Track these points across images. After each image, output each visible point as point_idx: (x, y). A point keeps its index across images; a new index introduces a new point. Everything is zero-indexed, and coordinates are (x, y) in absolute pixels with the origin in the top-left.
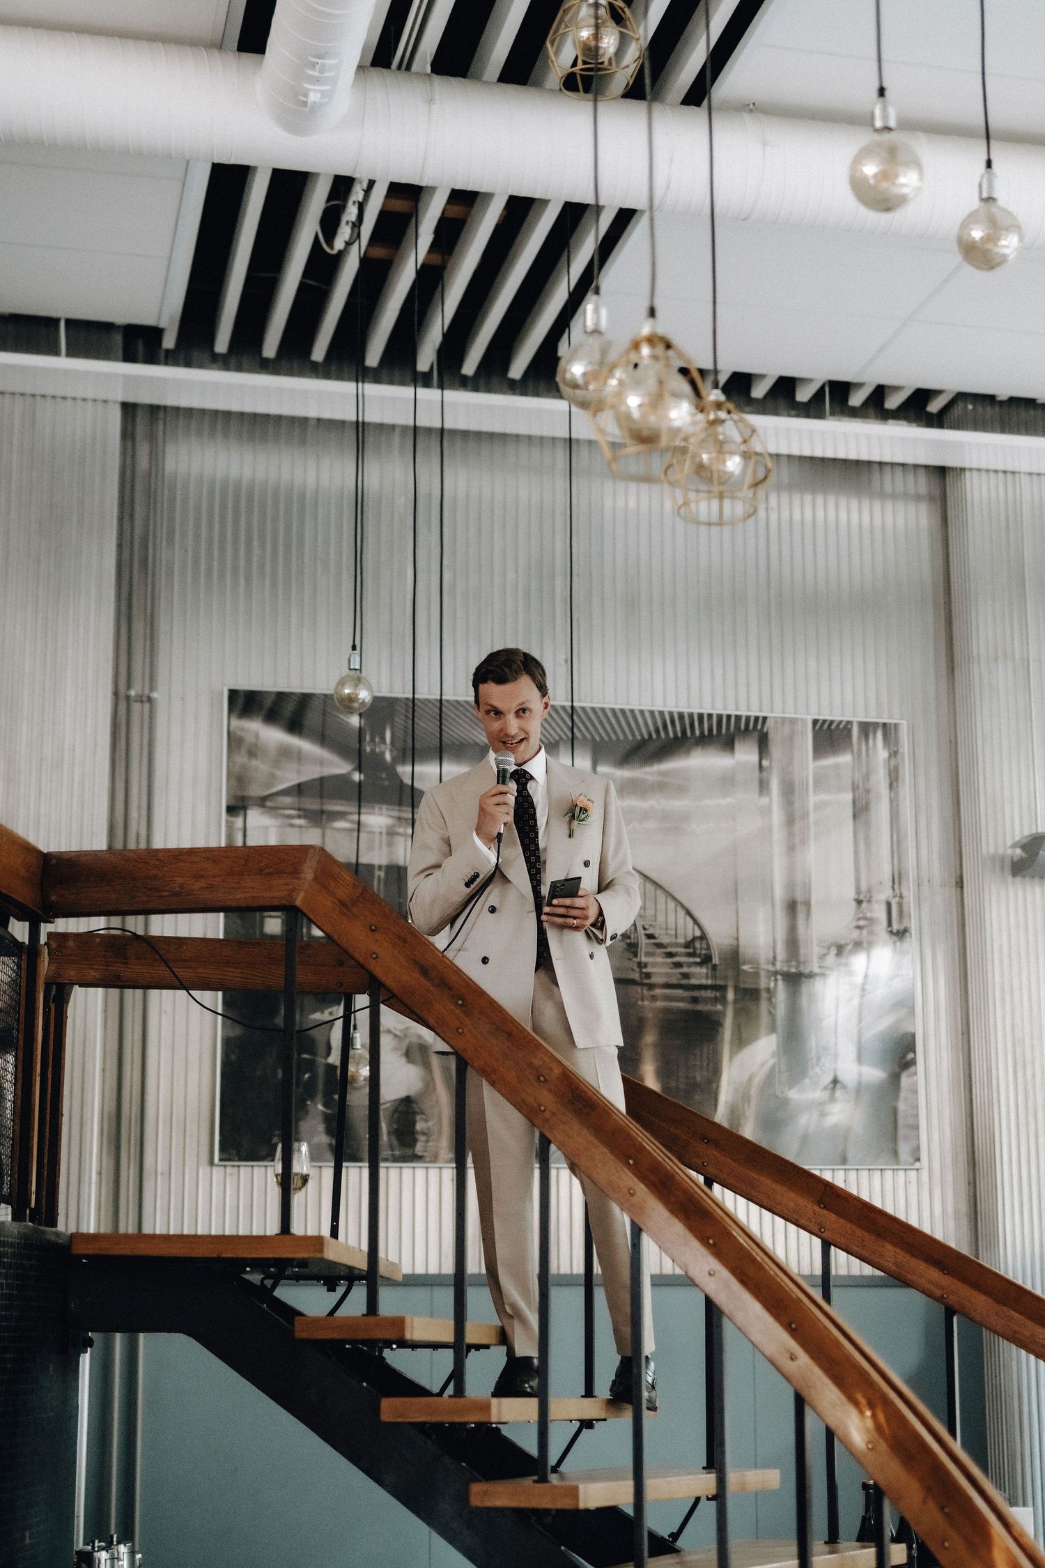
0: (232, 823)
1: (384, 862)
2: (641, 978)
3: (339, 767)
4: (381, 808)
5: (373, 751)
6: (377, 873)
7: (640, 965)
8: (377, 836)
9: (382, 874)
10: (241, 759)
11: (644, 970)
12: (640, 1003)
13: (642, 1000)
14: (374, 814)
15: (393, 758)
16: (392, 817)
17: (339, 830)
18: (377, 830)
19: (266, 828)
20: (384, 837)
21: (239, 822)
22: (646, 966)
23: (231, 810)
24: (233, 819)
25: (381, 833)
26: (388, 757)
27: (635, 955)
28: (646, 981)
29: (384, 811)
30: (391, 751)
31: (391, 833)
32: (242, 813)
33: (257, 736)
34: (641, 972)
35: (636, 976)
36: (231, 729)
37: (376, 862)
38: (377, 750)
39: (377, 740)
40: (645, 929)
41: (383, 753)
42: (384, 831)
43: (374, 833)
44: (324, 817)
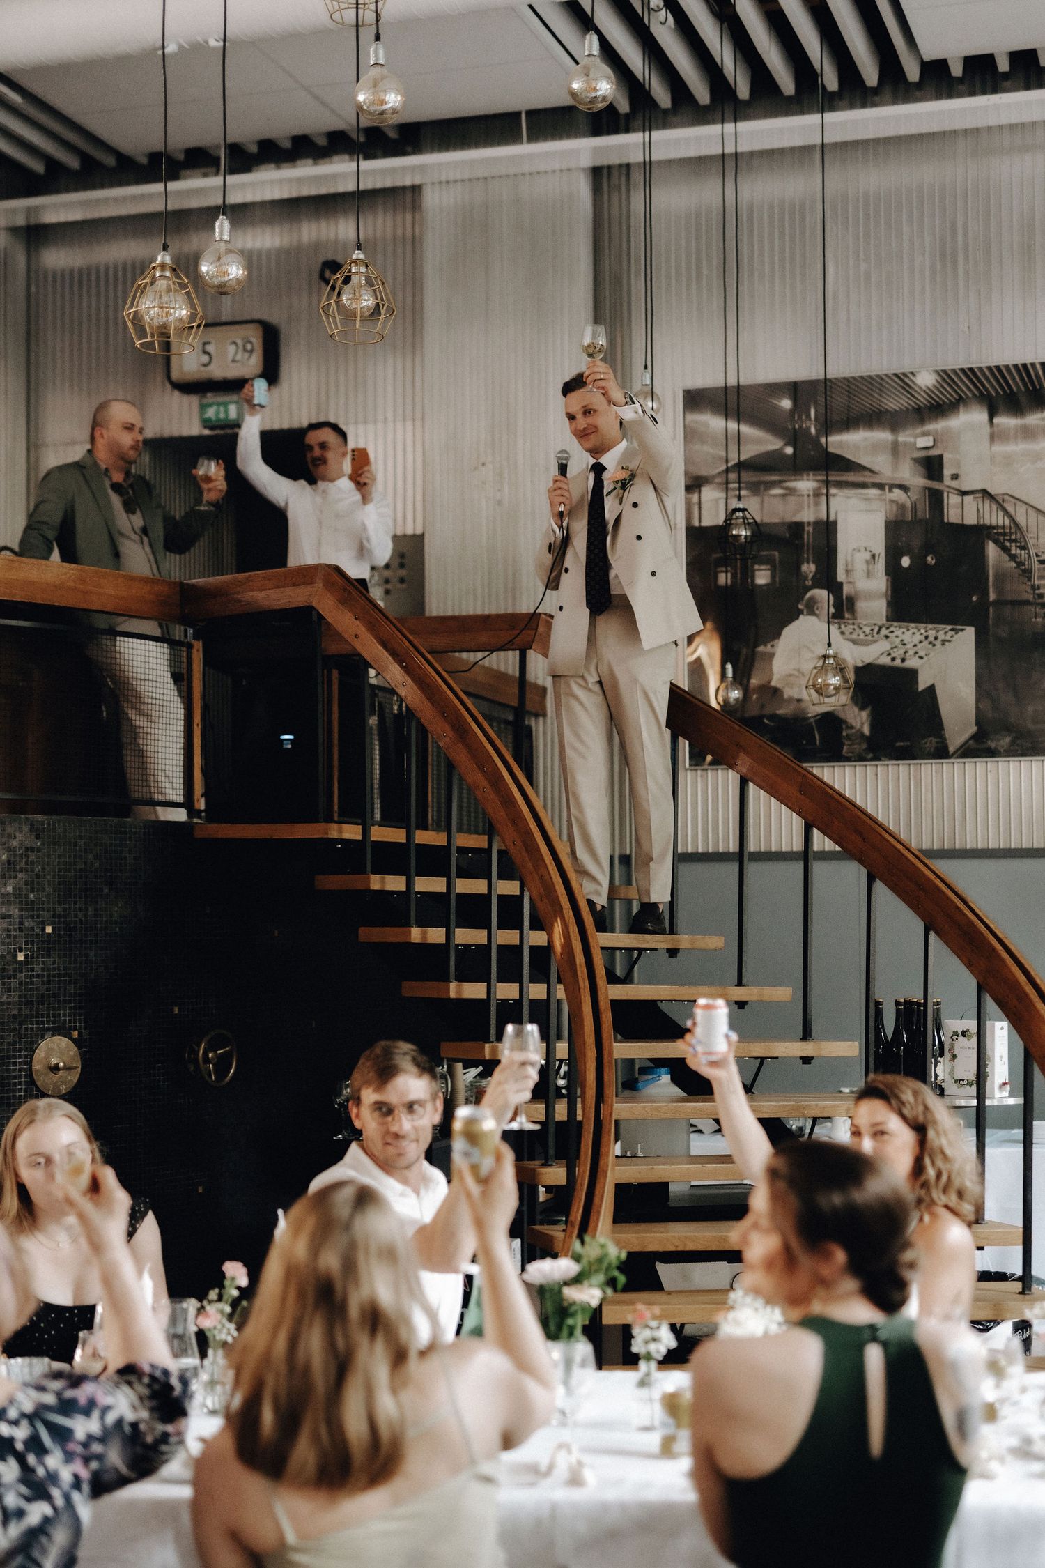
0: (690, 499)
1: (812, 519)
2: (1034, 598)
3: (772, 443)
4: (808, 475)
5: (801, 427)
6: (806, 528)
7: (1034, 587)
8: (806, 498)
9: (811, 529)
10: (697, 447)
11: (1037, 592)
12: (1033, 620)
13: (1036, 618)
14: (803, 480)
15: (816, 430)
16: (818, 481)
17: (775, 496)
18: (805, 493)
19: (717, 500)
20: (811, 497)
21: (695, 498)
22: (1039, 587)
23: (689, 489)
24: (690, 496)
25: (809, 496)
26: (813, 430)
27: (1029, 579)
28: (1040, 601)
29: (811, 476)
30: (815, 428)
31: (817, 494)
32: (697, 490)
33: (707, 425)
34: (1034, 593)
35: (1031, 598)
36: (687, 423)
37: (805, 519)
38: (804, 426)
39: (804, 417)
40: (1037, 556)
41: (809, 428)
42: (811, 493)
43: (803, 496)
44: (762, 488)
